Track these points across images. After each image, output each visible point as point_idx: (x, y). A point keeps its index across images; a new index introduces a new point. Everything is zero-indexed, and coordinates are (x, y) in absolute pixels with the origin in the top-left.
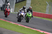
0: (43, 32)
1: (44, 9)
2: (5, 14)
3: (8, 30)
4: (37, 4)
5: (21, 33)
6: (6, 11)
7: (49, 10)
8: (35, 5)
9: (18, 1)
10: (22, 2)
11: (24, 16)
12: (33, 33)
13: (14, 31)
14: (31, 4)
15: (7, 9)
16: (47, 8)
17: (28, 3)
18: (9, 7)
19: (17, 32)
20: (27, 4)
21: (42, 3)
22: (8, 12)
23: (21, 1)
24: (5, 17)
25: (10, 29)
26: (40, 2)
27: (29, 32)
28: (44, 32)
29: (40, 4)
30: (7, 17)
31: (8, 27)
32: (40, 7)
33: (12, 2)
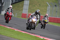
0: (43, 38)
1: (44, 10)
2: (6, 19)
3: (2, 36)
4: (36, 5)
5: (17, 39)
6: (7, 15)
7: (50, 12)
8: (34, 6)
9: (14, 2)
10: (19, 3)
11: (35, 23)
12: (31, 39)
13: (10, 37)
14: (29, 5)
15: (9, 13)
16: (48, 10)
17: (26, 4)
18: (11, 10)
19: (13, 38)
20: (24, 5)
21: (42, 4)
22: (10, 16)
23: (18, 1)
24: (6, 22)
25: (5, 35)
26: (40, 3)
27: (27, 38)
28: (45, 38)
29: (39, 5)
30: (8, 23)
31: (2, 32)
32: (40, 8)
33: (7, 3)
